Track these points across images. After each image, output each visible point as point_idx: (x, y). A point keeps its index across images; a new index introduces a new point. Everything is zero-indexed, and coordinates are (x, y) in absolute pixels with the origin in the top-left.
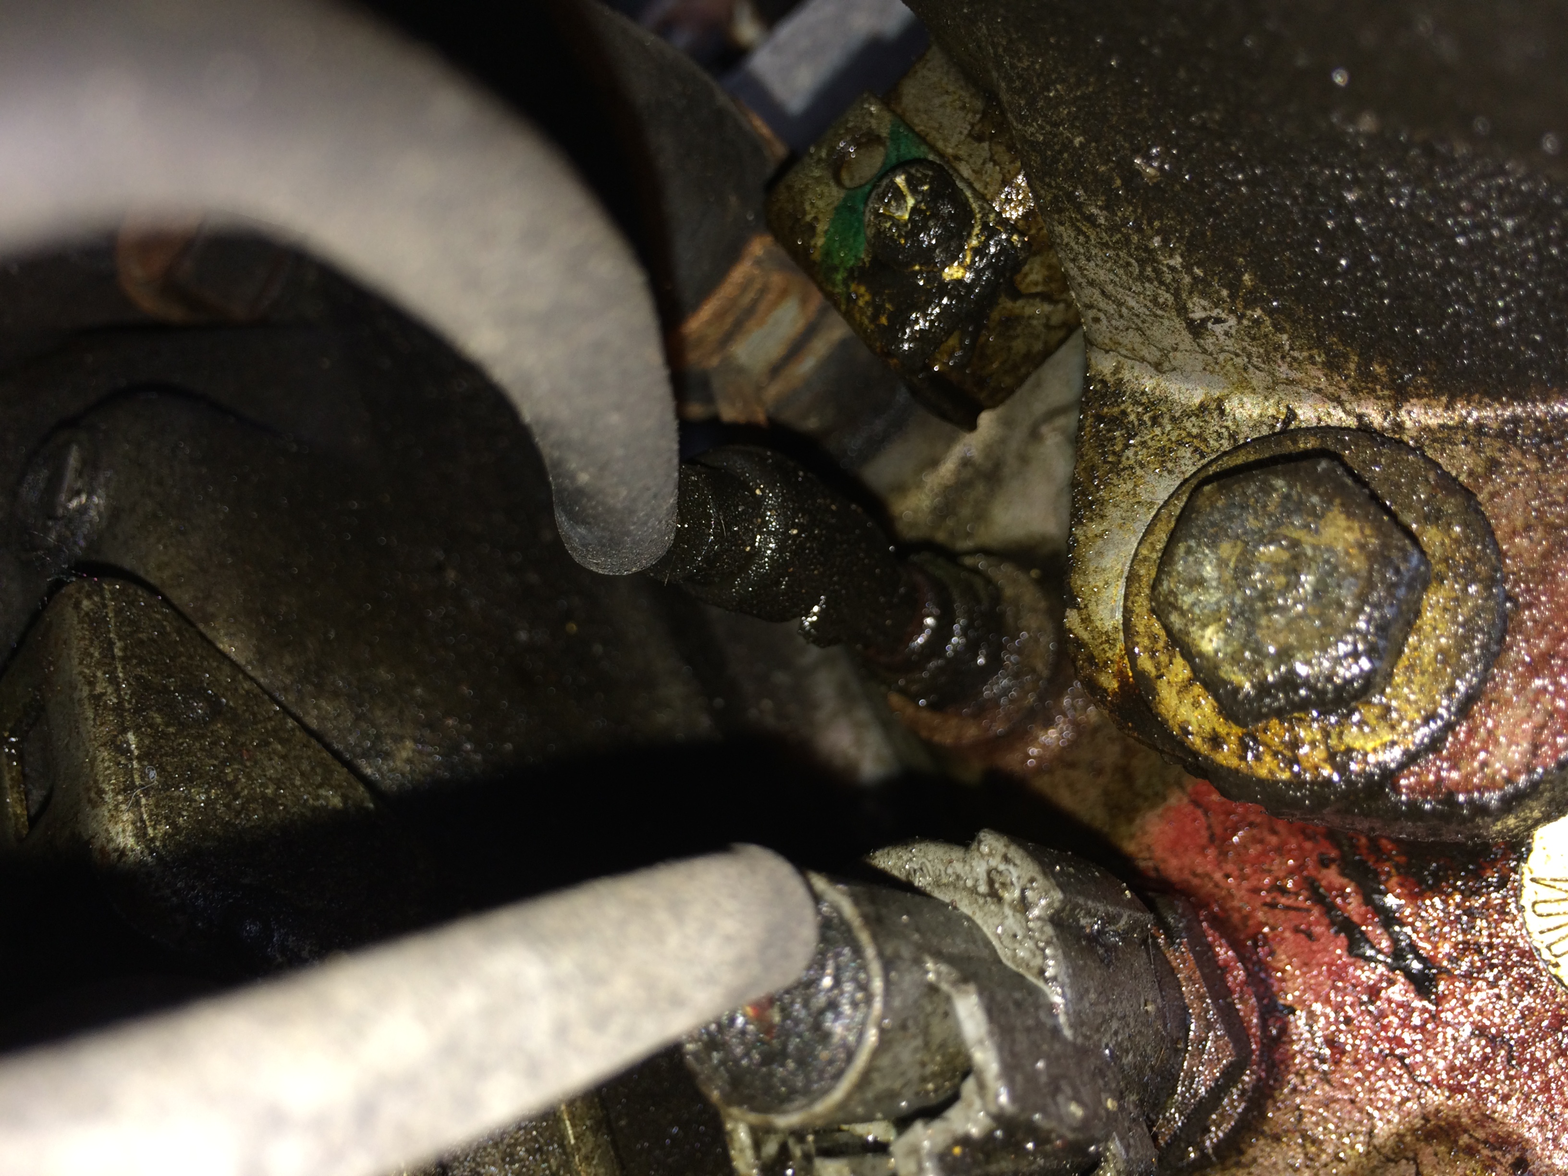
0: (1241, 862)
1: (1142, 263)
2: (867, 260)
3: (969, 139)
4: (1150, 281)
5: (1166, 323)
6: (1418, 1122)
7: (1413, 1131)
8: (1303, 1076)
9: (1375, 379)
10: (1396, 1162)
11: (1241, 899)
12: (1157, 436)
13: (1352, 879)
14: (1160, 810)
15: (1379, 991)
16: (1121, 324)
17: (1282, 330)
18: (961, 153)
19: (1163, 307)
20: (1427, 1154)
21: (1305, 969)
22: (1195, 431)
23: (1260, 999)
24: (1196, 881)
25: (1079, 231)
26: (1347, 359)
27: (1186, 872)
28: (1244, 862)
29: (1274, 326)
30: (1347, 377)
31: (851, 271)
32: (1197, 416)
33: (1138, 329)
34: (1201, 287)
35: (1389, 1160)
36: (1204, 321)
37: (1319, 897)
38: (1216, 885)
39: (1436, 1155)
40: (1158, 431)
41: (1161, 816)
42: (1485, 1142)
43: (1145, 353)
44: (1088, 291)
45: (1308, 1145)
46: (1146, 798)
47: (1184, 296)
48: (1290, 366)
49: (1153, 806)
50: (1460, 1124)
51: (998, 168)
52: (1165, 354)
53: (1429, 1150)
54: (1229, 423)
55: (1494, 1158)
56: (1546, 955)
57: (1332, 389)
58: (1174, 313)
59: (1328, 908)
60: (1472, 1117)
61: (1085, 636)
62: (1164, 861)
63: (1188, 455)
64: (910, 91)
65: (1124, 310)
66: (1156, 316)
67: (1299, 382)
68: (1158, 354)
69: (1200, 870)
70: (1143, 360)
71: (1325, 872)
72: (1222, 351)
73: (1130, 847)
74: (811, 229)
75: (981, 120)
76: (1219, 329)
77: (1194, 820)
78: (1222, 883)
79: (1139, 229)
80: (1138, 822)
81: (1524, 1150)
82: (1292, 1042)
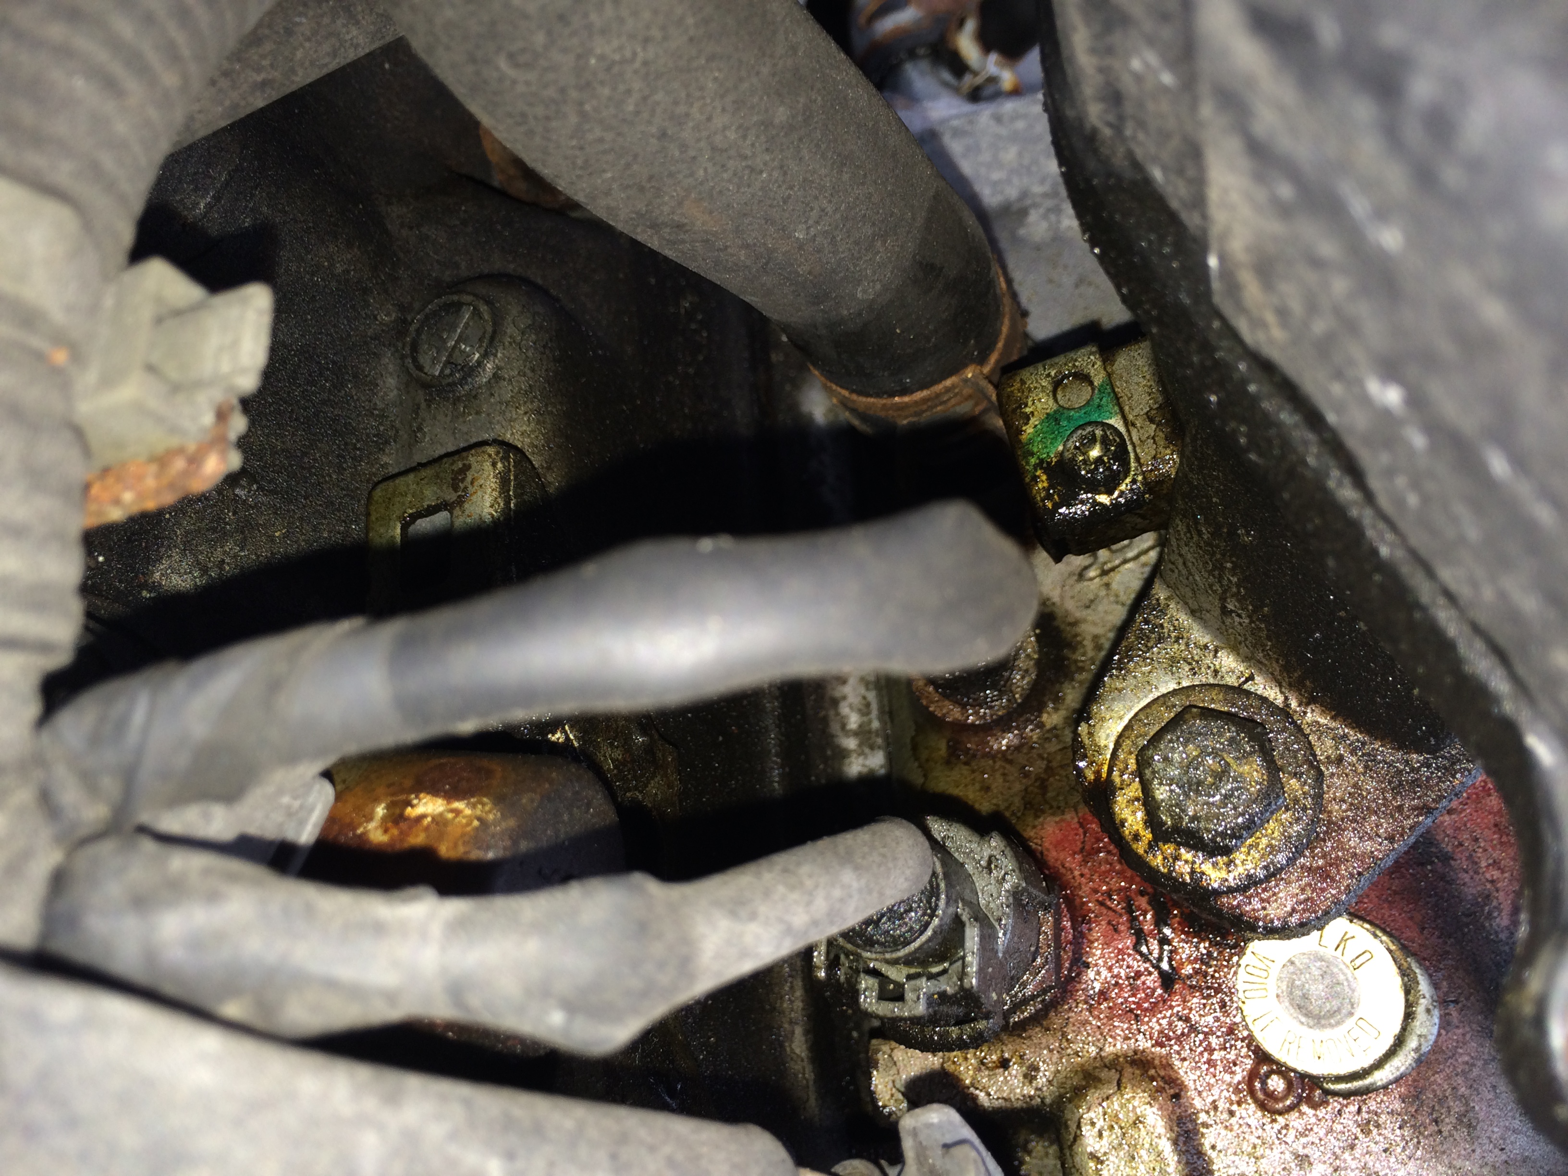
0: (1093, 871)
1: (1215, 568)
2: (1054, 460)
3: (1145, 416)
4: (1214, 577)
5: (1211, 598)
6: (1131, 1053)
7: (1126, 1056)
8: (1078, 1003)
9: (1304, 686)
10: (1110, 1069)
11: (1084, 892)
12: (1175, 649)
13: (1153, 909)
14: (1057, 819)
15: (1141, 975)
16: (1185, 581)
17: (1271, 641)
18: (1137, 422)
19: (1215, 592)
20: (1128, 1071)
21: (1105, 946)
22: (1196, 658)
23: (1074, 954)
24: (1062, 870)
25: (1189, 532)
26: (1295, 671)
27: (1059, 862)
28: (1096, 872)
29: (1267, 636)
30: (1290, 677)
31: (1042, 461)
32: (1201, 650)
33: (1193, 590)
34: (1241, 600)
35: (1106, 1066)
36: (1232, 611)
37: (1129, 910)
38: (1074, 878)
39: (1133, 1074)
40: (1176, 646)
41: (1056, 822)
42: (1163, 1078)
43: (1190, 602)
44: (1177, 557)
45: (1064, 1040)
46: (1051, 807)
47: (1228, 595)
48: (1264, 656)
49: (1053, 814)
50: (1153, 1063)
51: (1155, 446)
52: (1201, 609)
53: (1130, 1070)
54: (1217, 663)
55: (1164, 1088)
56: (1241, 995)
57: (1279, 677)
58: (1218, 597)
59: (1133, 919)
60: (1161, 1062)
61: (1087, 741)
62: (1048, 850)
63: (1187, 669)
64: (1122, 361)
65: (1191, 577)
66: (1207, 592)
67: (1265, 665)
68: (1197, 607)
69: (1067, 865)
70: (1186, 603)
71: (1140, 898)
72: (1233, 628)
73: (1029, 833)
74: (1027, 418)
75: (1157, 409)
76: (1237, 619)
77: (1076, 834)
78: (1078, 877)
79: (1224, 555)
80: (1041, 819)
81: (1181, 1090)
82: (1080, 982)
